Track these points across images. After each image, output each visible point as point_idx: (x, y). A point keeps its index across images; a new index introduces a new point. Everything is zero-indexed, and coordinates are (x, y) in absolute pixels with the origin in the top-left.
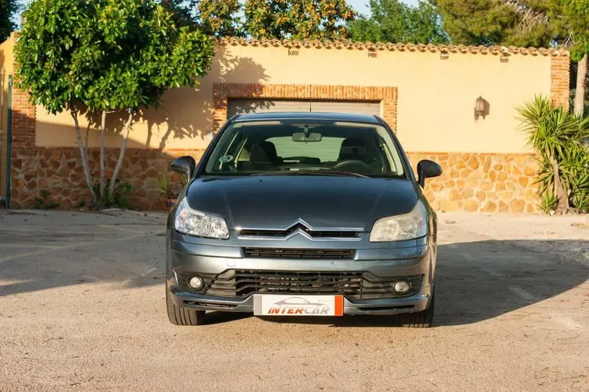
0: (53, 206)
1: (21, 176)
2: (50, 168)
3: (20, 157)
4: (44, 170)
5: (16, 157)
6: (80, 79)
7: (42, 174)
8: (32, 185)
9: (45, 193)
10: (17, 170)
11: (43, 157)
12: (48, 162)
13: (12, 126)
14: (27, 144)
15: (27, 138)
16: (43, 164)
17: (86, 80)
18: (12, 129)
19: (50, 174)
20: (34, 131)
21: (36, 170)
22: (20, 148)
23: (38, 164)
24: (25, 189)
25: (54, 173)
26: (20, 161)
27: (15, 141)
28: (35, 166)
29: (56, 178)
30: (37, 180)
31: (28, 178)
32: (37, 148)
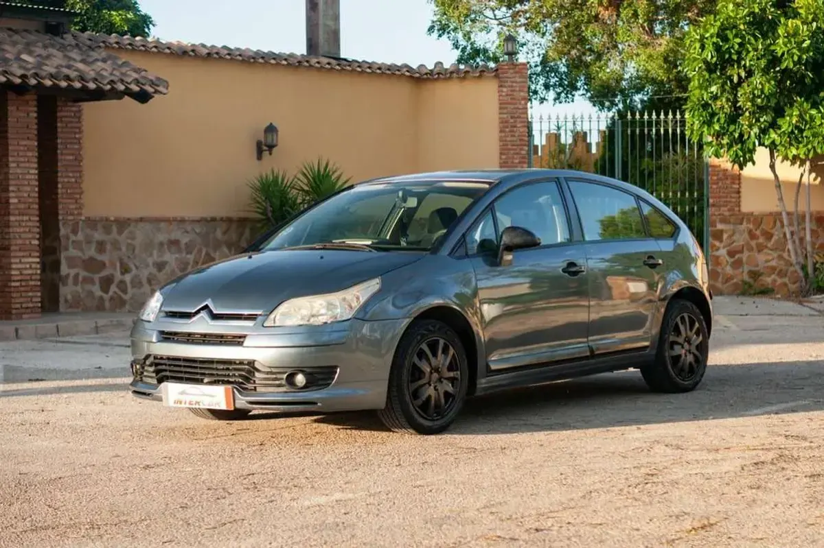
0: (765, 292)
1: (723, 252)
2: (761, 240)
3: (720, 226)
4: (753, 243)
5: (716, 226)
6: (758, 120)
7: (750, 249)
8: (738, 264)
9: (755, 275)
10: (717, 243)
11: (751, 226)
12: (758, 232)
13: (710, 186)
14: (729, 210)
15: (730, 202)
16: (752, 236)
17: (765, 121)
18: (710, 190)
19: (760, 249)
20: (739, 192)
21: (742, 243)
22: (719, 215)
23: (746, 235)
24: (729, 270)
25: (766, 247)
26: (721, 232)
27: (713, 205)
28: (741, 239)
29: (769, 254)
30: (745, 256)
31: (731, 254)
32: (744, 214)
